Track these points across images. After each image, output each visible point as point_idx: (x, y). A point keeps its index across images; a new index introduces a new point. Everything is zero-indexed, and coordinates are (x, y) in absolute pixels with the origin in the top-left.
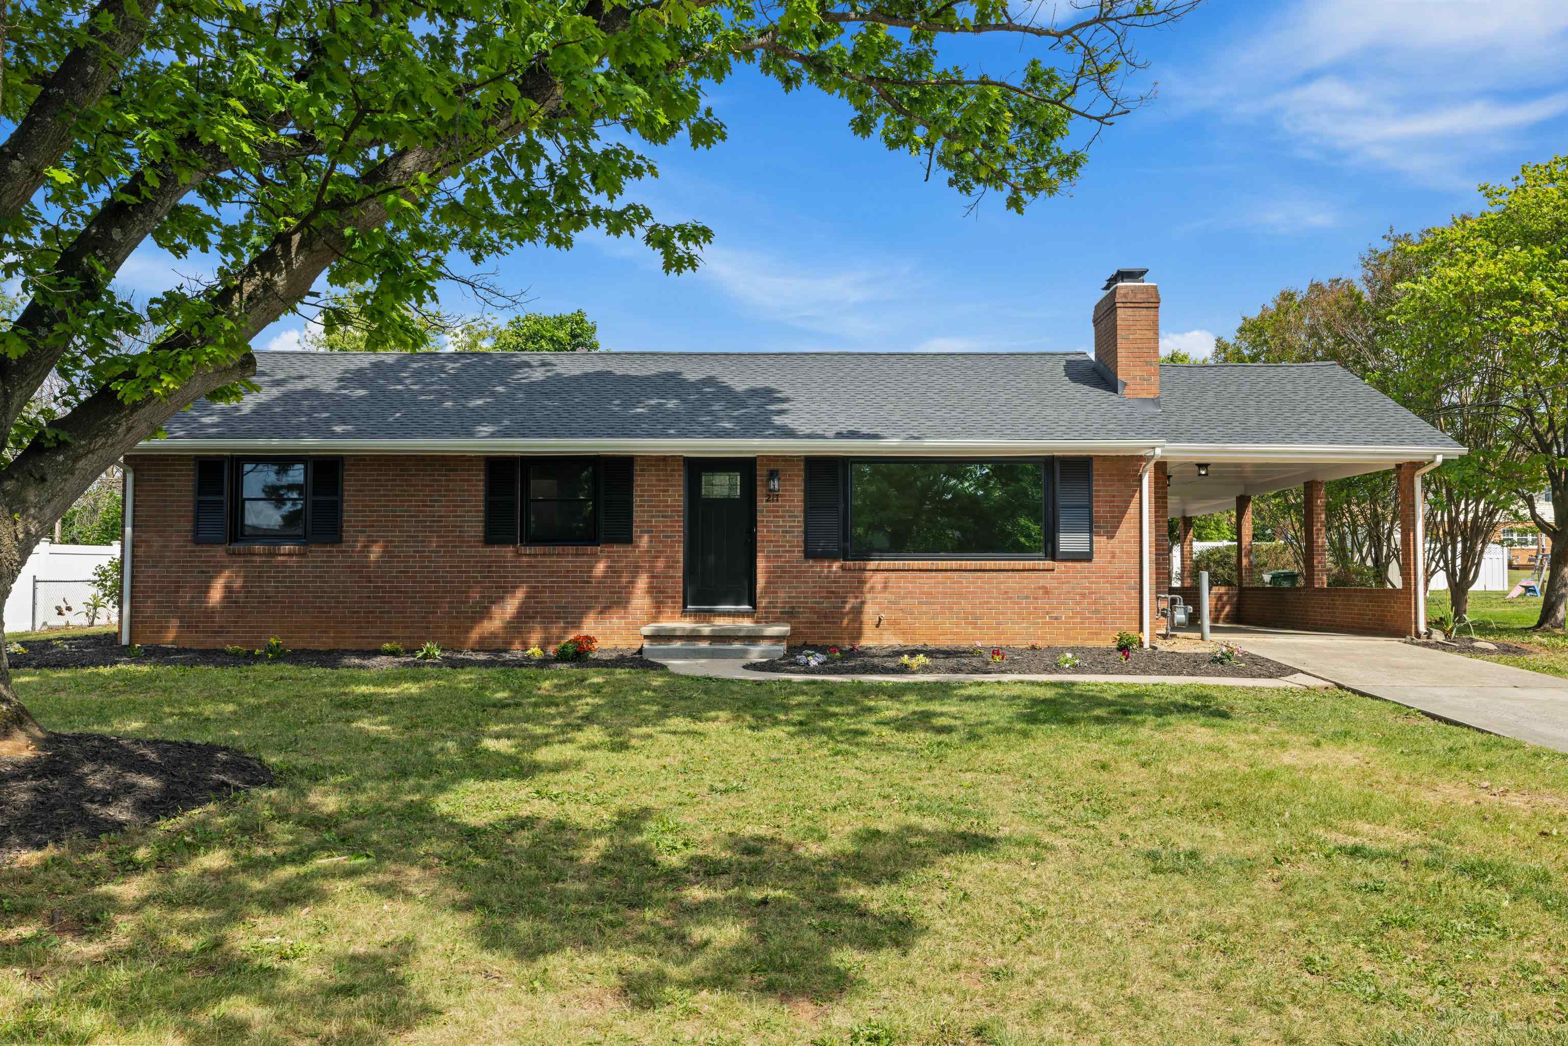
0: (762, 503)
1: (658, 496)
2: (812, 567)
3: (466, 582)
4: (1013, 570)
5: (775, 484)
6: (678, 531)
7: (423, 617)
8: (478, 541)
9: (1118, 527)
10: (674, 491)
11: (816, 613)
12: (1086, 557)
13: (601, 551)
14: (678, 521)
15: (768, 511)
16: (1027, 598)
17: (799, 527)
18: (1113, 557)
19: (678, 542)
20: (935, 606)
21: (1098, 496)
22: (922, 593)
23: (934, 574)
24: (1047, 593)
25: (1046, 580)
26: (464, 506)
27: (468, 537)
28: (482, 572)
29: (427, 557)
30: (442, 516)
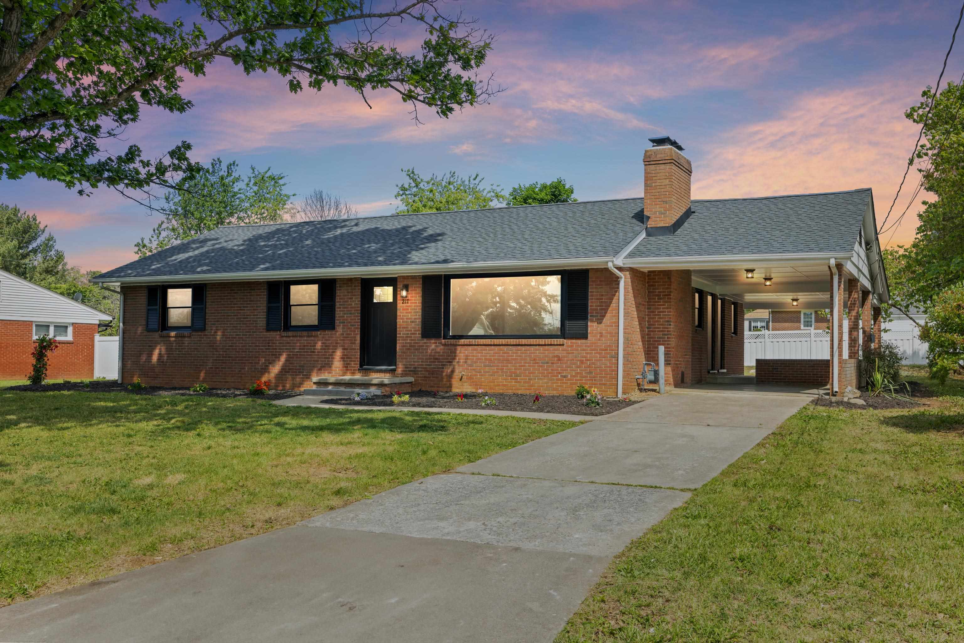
0: (400, 305)
1: (348, 302)
2: (425, 343)
3: (258, 352)
4: (539, 345)
5: (404, 293)
6: (357, 322)
8: (264, 329)
9: (604, 316)
10: (355, 298)
11: (427, 371)
12: (583, 336)
13: (320, 334)
14: (357, 317)
15: (403, 309)
16: (547, 363)
17: (420, 318)
18: (601, 336)
19: (357, 328)
20: (493, 368)
21: (592, 296)
22: (486, 359)
24: (559, 360)
25: (559, 351)
26: (257, 310)
27: (259, 327)
28: (265, 346)
29: (241, 338)
30: (248, 315)
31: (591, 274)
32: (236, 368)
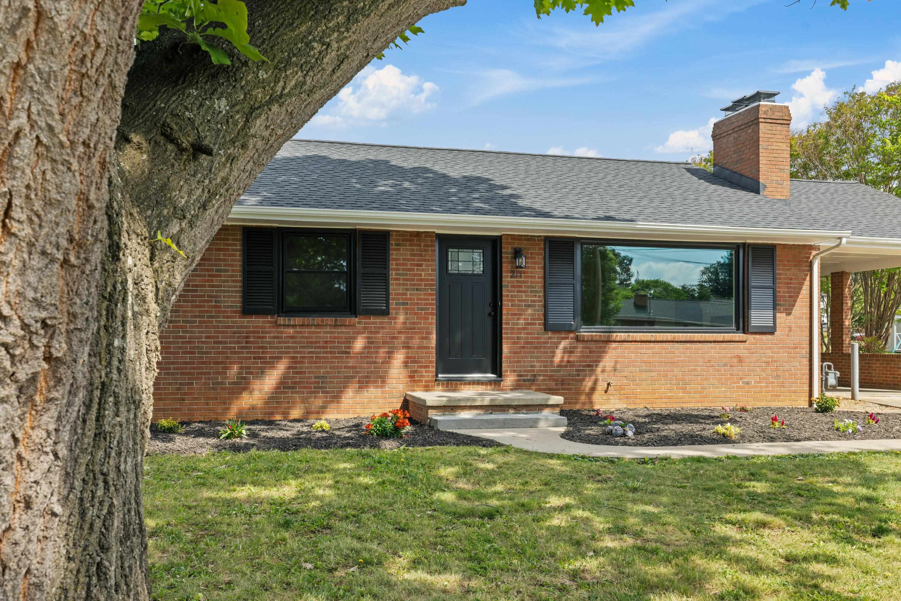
0: (507, 279)
1: (412, 270)
2: (550, 338)
3: (223, 353)
4: (715, 342)
5: (522, 261)
6: (431, 304)
7: (178, 389)
8: (235, 312)
9: (794, 305)
10: (428, 265)
11: (554, 380)
12: (771, 331)
13: (359, 323)
14: (431, 295)
15: (512, 286)
16: (725, 365)
17: (540, 301)
18: (790, 331)
19: (432, 314)
20: (652, 374)
21: (780, 279)
22: (642, 362)
23: (652, 345)
24: (740, 361)
25: (740, 349)
26: (220, 276)
27: (225, 307)
28: (239, 342)
29: (182, 327)
30: (197, 286)
31: (778, 252)
32: (169, 384)
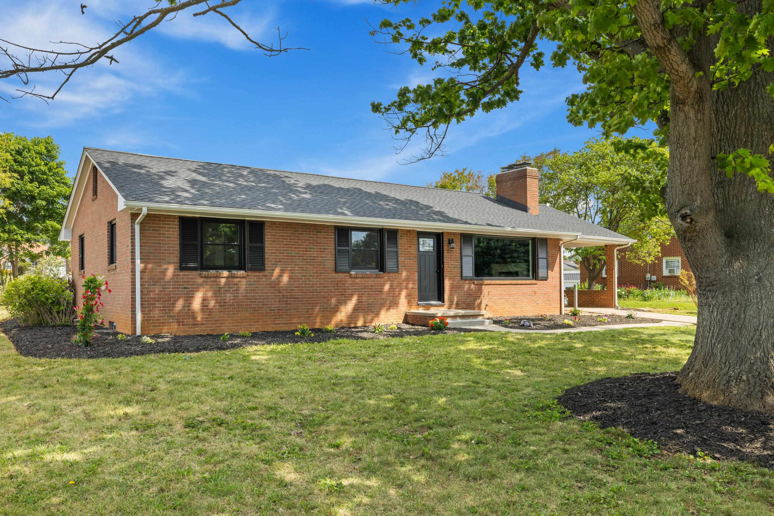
0: (446, 254)
1: (408, 249)
2: (463, 283)
3: (328, 292)
5: (452, 245)
6: (415, 267)
7: (307, 312)
8: (332, 271)
9: (554, 267)
10: (414, 247)
12: (546, 279)
13: (386, 276)
14: (415, 262)
15: (448, 258)
16: (530, 295)
17: (459, 265)
18: (553, 279)
19: (416, 271)
20: (503, 300)
21: (549, 254)
22: (499, 294)
23: (502, 286)
24: (535, 293)
25: (535, 288)
26: (325, 252)
27: (327, 268)
28: (334, 287)
29: (308, 279)
30: (315, 257)
31: (548, 242)
32: (303, 309)
